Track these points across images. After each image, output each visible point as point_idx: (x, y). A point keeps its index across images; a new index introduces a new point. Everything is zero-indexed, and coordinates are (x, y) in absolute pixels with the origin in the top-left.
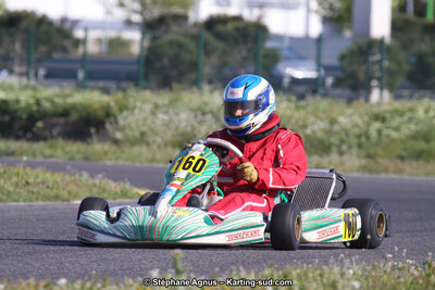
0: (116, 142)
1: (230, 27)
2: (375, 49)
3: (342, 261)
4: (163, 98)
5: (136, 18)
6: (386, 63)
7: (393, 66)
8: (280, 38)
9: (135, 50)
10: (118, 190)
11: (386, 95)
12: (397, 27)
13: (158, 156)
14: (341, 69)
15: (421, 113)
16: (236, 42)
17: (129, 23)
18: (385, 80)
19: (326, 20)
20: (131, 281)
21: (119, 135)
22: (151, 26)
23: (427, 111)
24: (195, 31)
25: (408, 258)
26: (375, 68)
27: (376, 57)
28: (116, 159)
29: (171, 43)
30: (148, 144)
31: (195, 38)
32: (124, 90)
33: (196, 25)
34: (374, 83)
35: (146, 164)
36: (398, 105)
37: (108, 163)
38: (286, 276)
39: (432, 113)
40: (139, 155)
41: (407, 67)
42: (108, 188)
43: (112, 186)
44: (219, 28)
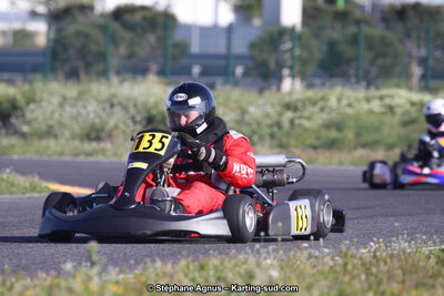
0: (24, 136)
1: (138, 17)
2: (286, 38)
3: (258, 251)
4: (71, 90)
5: (41, 9)
6: (298, 52)
7: (305, 54)
8: (188, 28)
9: (41, 41)
10: (28, 185)
11: (298, 84)
12: (309, 13)
13: (67, 150)
14: (251, 57)
15: (333, 101)
16: (145, 32)
17: (34, 15)
18: (297, 68)
20: (44, 275)
21: (25, 129)
22: (57, 17)
23: (339, 100)
24: (102, 21)
25: (324, 247)
26: (287, 56)
27: (288, 45)
28: (23, 153)
29: (78, 34)
30: (56, 137)
31: (103, 28)
32: (31, 82)
33: (102, 15)
34: (286, 72)
35: (56, 158)
36: (310, 94)
37: (16, 157)
38: (202, 268)
39: (344, 102)
40: (47, 148)
41: (318, 55)
42: (16, 182)
43: (21, 180)
44: (128, 17)
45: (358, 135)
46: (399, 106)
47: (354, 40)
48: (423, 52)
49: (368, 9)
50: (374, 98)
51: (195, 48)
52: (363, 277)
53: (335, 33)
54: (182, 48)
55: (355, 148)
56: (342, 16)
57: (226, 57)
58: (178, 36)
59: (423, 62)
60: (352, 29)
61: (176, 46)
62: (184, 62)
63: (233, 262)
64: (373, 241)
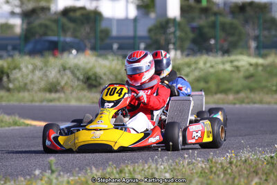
0: (8, 90)
1: (78, 14)
2: (171, 25)
3: (156, 160)
4: (38, 61)
5: (18, 10)
6: (178, 33)
7: (183, 35)
8: (110, 20)
9: (18, 30)
10: (11, 121)
11: (179, 53)
12: (184, 10)
13: (36, 99)
14: (150, 38)
15: (201, 64)
16: (82, 23)
17: (13, 14)
18: (178, 43)
19: (139, 7)
20: (22, 179)
21: (11, 86)
22: (27, 15)
23: (205, 63)
24: (56, 17)
25: (198, 157)
26: (172, 36)
27: (172, 30)
28: (9, 101)
29: (41, 25)
30: (29, 91)
31: (56, 21)
32: (12, 56)
33: (56, 13)
34: (171, 46)
35: (29, 104)
36: (187, 60)
37: (4, 103)
38: (121, 171)
39: (208, 65)
40: (24, 98)
41: (191, 35)
42: (4, 120)
43: (7, 118)
44: (72, 14)
45: (218, 85)
46: (243, 66)
47: (213, 26)
48: (257, 32)
49: (222, 6)
50: (227, 62)
51: (114, 33)
52: (222, 175)
53: (202, 22)
54: (106, 33)
55: (216, 93)
56: (205, 11)
57: (134, 38)
58: (103, 25)
59: (256, 38)
60: (212, 18)
61: (102, 31)
62: (107, 41)
63: (141, 168)
64: (228, 152)
